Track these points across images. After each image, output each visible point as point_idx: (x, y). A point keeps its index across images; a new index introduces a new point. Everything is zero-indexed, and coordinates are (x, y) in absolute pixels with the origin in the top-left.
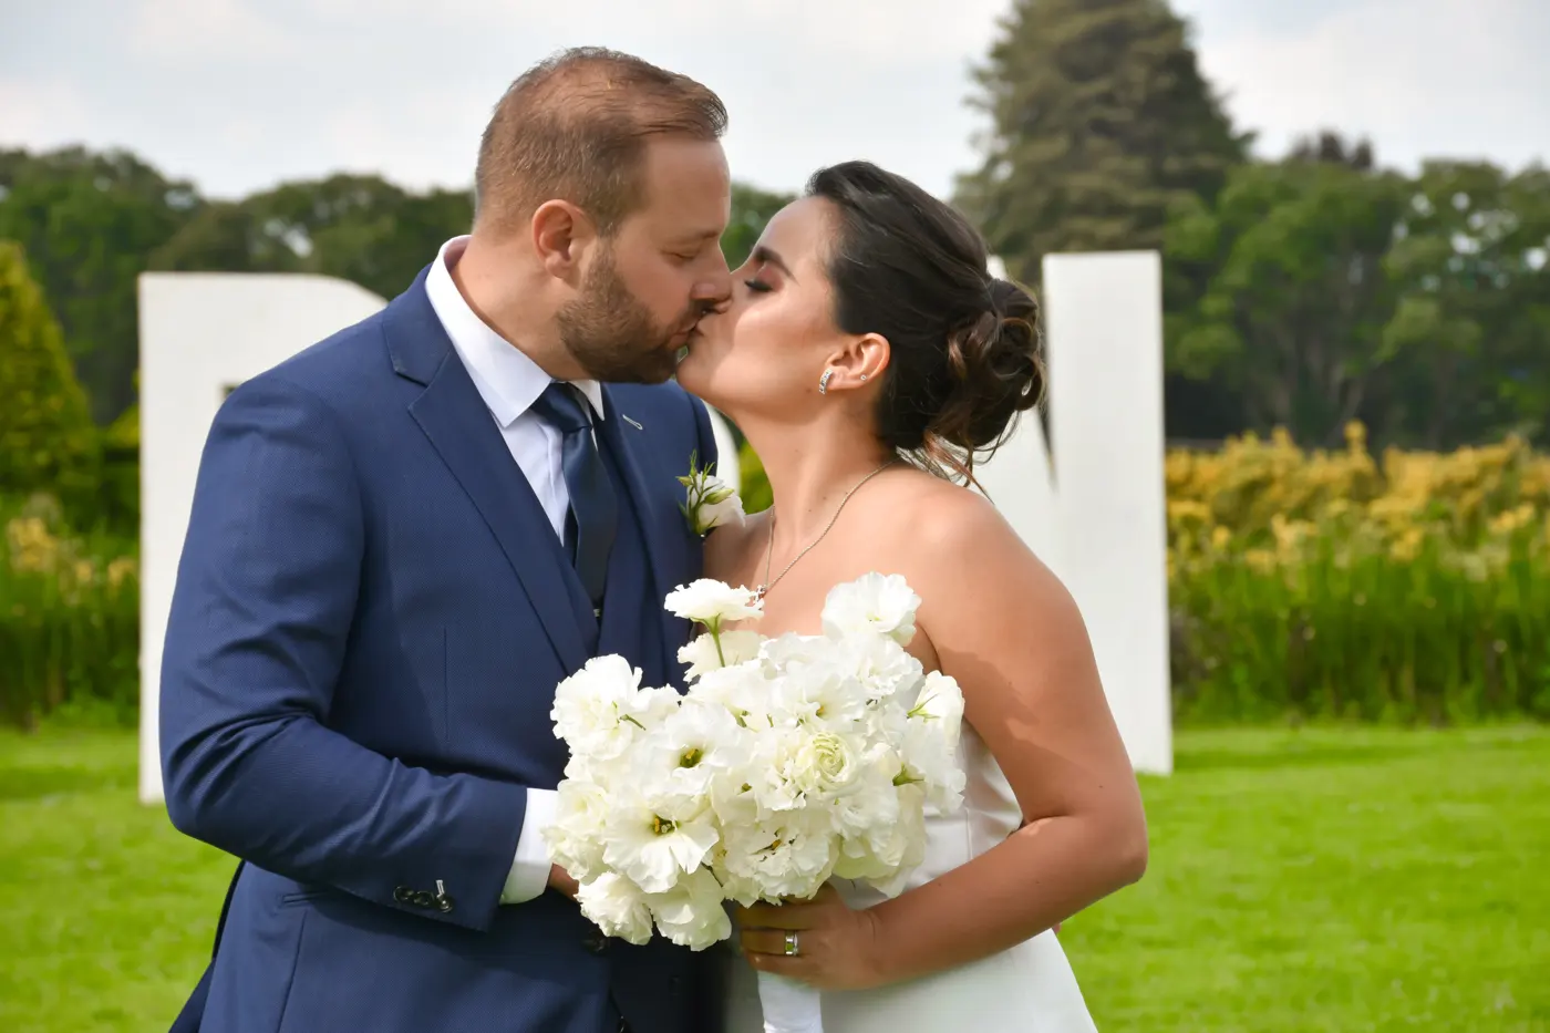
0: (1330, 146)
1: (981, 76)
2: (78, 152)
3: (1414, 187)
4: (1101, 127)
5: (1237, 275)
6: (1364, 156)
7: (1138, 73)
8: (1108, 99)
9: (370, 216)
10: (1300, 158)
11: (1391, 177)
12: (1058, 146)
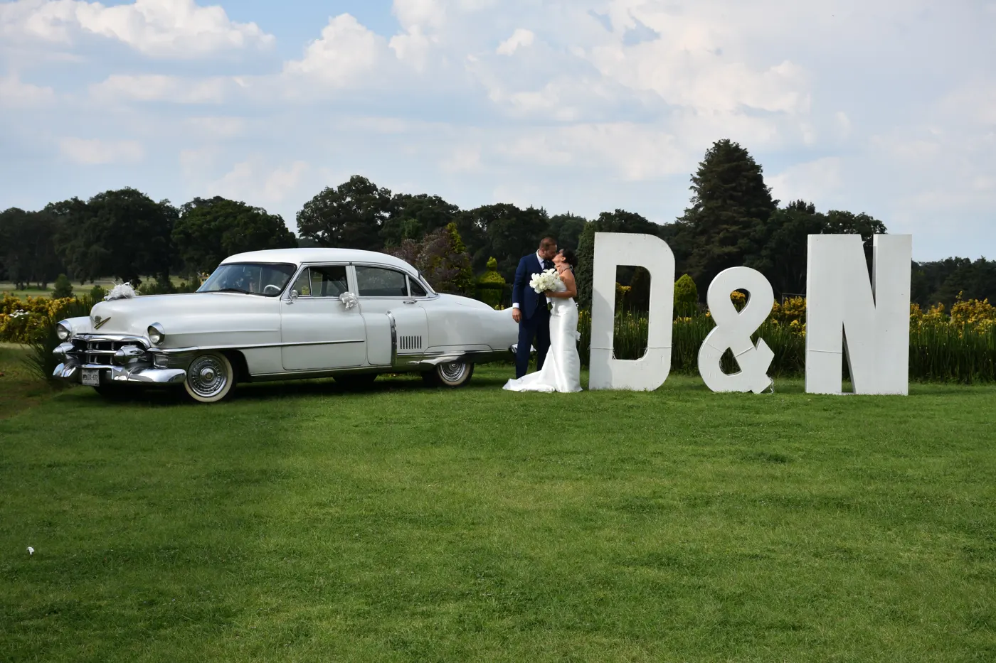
0: (801, 205)
1: (695, 180)
2: (425, 196)
3: (827, 219)
4: (732, 198)
5: (772, 244)
6: (812, 208)
7: (744, 182)
8: (734, 189)
9: (509, 217)
10: (792, 208)
11: (820, 215)
12: (719, 202)
